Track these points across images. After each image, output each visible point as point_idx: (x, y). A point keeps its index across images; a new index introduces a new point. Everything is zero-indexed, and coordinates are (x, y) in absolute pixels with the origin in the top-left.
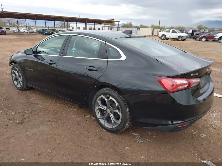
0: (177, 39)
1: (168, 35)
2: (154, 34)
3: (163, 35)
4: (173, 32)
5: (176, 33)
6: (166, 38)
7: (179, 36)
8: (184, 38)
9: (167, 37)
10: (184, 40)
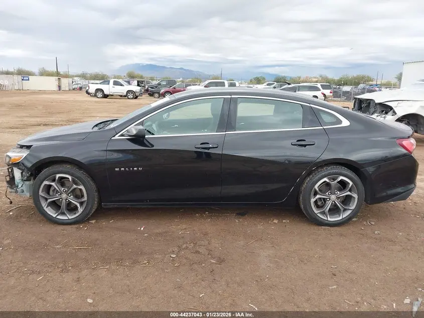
0: (125, 96)
1: (108, 89)
2: (63, 88)
3: (97, 90)
4: (116, 83)
5: (122, 85)
6: (105, 95)
7: (128, 92)
8: (137, 94)
9: (106, 92)
10: (136, 98)
